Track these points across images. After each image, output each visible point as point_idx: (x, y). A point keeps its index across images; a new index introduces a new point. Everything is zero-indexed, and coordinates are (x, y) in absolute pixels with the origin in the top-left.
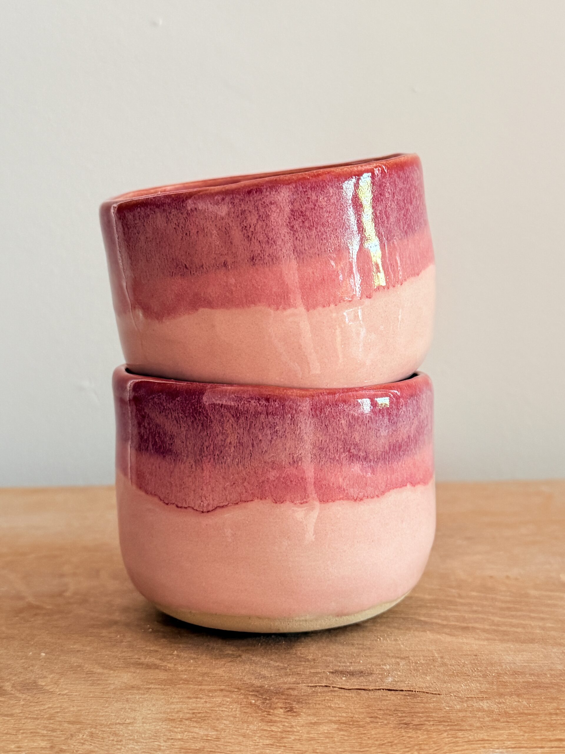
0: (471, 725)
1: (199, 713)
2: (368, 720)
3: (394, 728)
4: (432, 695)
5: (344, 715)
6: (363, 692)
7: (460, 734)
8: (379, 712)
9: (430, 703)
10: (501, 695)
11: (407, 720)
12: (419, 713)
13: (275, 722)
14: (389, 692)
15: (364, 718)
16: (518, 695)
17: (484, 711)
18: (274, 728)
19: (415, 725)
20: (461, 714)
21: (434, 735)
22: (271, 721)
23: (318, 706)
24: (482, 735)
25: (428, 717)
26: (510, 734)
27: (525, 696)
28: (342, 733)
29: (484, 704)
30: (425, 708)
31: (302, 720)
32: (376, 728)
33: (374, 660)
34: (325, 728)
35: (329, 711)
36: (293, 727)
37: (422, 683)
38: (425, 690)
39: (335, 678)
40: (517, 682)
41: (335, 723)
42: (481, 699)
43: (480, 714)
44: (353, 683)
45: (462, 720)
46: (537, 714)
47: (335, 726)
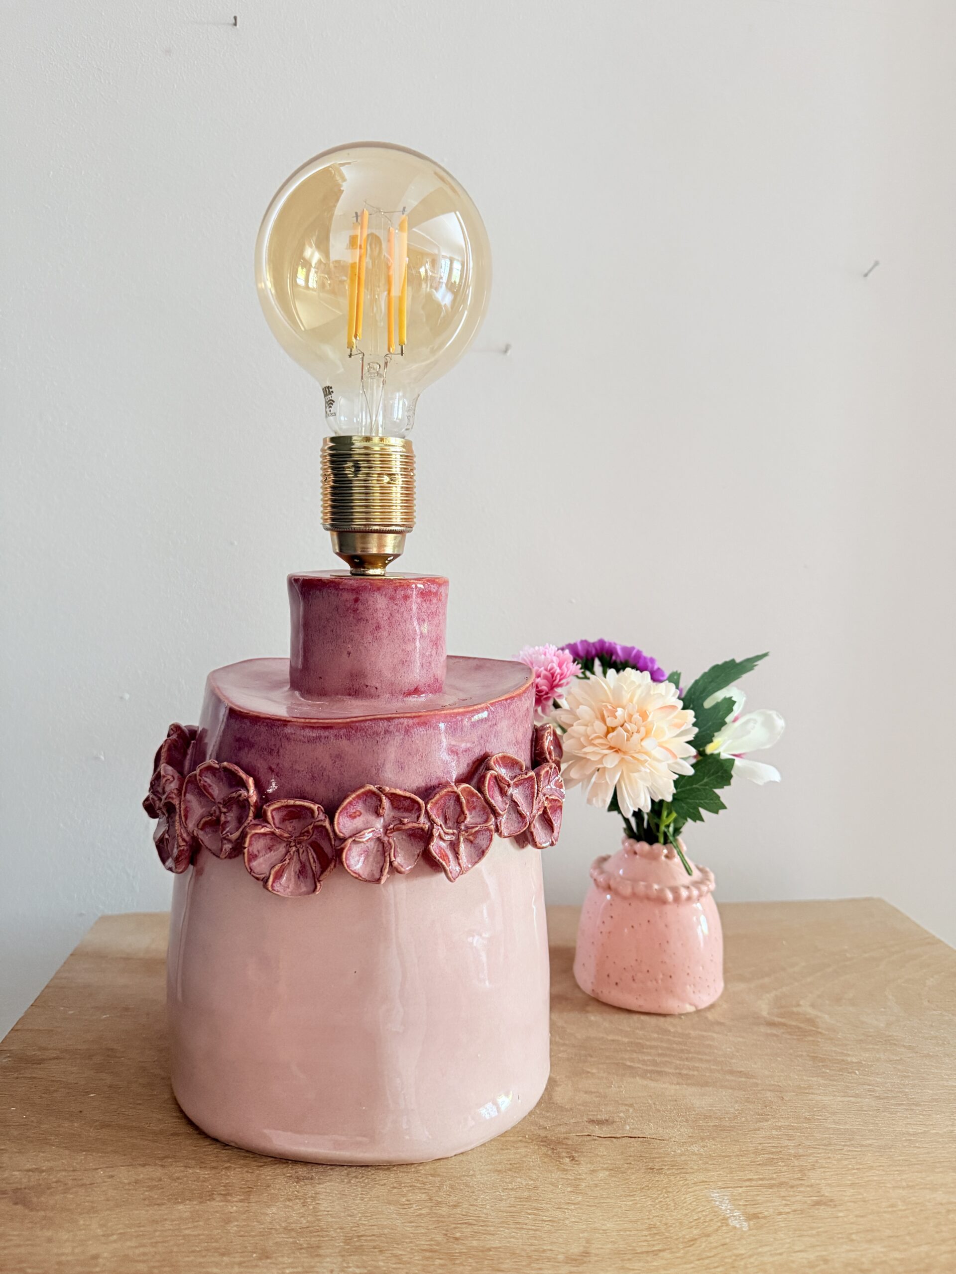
0: (692, 1168)
1: (515, 1164)
2: (626, 1166)
3: (645, 1173)
4: (658, 1141)
5: (609, 1162)
6: (614, 1140)
7: (687, 1176)
8: (631, 1158)
9: (660, 1149)
10: (703, 1139)
11: (651, 1165)
12: (656, 1158)
13: (566, 1170)
14: (633, 1139)
15: (623, 1164)
16: (713, 1139)
17: (696, 1155)
18: (569, 1177)
19: (657, 1169)
20: (683, 1158)
21: (672, 1178)
22: (564, 1170)
23: (590, 1155)
24: (702, 1177)
25: (663, 1161)
26: (719, 1175)
27: (718, 1140)
28: (613, 1179)
29: (695, 1148)
30: (658, 1153)
31: (584, 1168)
32: (633, 1174)
33: (610, 1108)
34: (602, 1175)
35: (599, 1159)
36: (580, 1175)
37: (650, 1130)
38: (653, 1136)
39: (591, 1127)
40: (709, 1126)
41: (606, 1169)
42: (692, 1143)
43: (695, 1157)
44: (605, 1131)
45: (686, 1164)
46: (730, 1156)
47: (607, 1173)
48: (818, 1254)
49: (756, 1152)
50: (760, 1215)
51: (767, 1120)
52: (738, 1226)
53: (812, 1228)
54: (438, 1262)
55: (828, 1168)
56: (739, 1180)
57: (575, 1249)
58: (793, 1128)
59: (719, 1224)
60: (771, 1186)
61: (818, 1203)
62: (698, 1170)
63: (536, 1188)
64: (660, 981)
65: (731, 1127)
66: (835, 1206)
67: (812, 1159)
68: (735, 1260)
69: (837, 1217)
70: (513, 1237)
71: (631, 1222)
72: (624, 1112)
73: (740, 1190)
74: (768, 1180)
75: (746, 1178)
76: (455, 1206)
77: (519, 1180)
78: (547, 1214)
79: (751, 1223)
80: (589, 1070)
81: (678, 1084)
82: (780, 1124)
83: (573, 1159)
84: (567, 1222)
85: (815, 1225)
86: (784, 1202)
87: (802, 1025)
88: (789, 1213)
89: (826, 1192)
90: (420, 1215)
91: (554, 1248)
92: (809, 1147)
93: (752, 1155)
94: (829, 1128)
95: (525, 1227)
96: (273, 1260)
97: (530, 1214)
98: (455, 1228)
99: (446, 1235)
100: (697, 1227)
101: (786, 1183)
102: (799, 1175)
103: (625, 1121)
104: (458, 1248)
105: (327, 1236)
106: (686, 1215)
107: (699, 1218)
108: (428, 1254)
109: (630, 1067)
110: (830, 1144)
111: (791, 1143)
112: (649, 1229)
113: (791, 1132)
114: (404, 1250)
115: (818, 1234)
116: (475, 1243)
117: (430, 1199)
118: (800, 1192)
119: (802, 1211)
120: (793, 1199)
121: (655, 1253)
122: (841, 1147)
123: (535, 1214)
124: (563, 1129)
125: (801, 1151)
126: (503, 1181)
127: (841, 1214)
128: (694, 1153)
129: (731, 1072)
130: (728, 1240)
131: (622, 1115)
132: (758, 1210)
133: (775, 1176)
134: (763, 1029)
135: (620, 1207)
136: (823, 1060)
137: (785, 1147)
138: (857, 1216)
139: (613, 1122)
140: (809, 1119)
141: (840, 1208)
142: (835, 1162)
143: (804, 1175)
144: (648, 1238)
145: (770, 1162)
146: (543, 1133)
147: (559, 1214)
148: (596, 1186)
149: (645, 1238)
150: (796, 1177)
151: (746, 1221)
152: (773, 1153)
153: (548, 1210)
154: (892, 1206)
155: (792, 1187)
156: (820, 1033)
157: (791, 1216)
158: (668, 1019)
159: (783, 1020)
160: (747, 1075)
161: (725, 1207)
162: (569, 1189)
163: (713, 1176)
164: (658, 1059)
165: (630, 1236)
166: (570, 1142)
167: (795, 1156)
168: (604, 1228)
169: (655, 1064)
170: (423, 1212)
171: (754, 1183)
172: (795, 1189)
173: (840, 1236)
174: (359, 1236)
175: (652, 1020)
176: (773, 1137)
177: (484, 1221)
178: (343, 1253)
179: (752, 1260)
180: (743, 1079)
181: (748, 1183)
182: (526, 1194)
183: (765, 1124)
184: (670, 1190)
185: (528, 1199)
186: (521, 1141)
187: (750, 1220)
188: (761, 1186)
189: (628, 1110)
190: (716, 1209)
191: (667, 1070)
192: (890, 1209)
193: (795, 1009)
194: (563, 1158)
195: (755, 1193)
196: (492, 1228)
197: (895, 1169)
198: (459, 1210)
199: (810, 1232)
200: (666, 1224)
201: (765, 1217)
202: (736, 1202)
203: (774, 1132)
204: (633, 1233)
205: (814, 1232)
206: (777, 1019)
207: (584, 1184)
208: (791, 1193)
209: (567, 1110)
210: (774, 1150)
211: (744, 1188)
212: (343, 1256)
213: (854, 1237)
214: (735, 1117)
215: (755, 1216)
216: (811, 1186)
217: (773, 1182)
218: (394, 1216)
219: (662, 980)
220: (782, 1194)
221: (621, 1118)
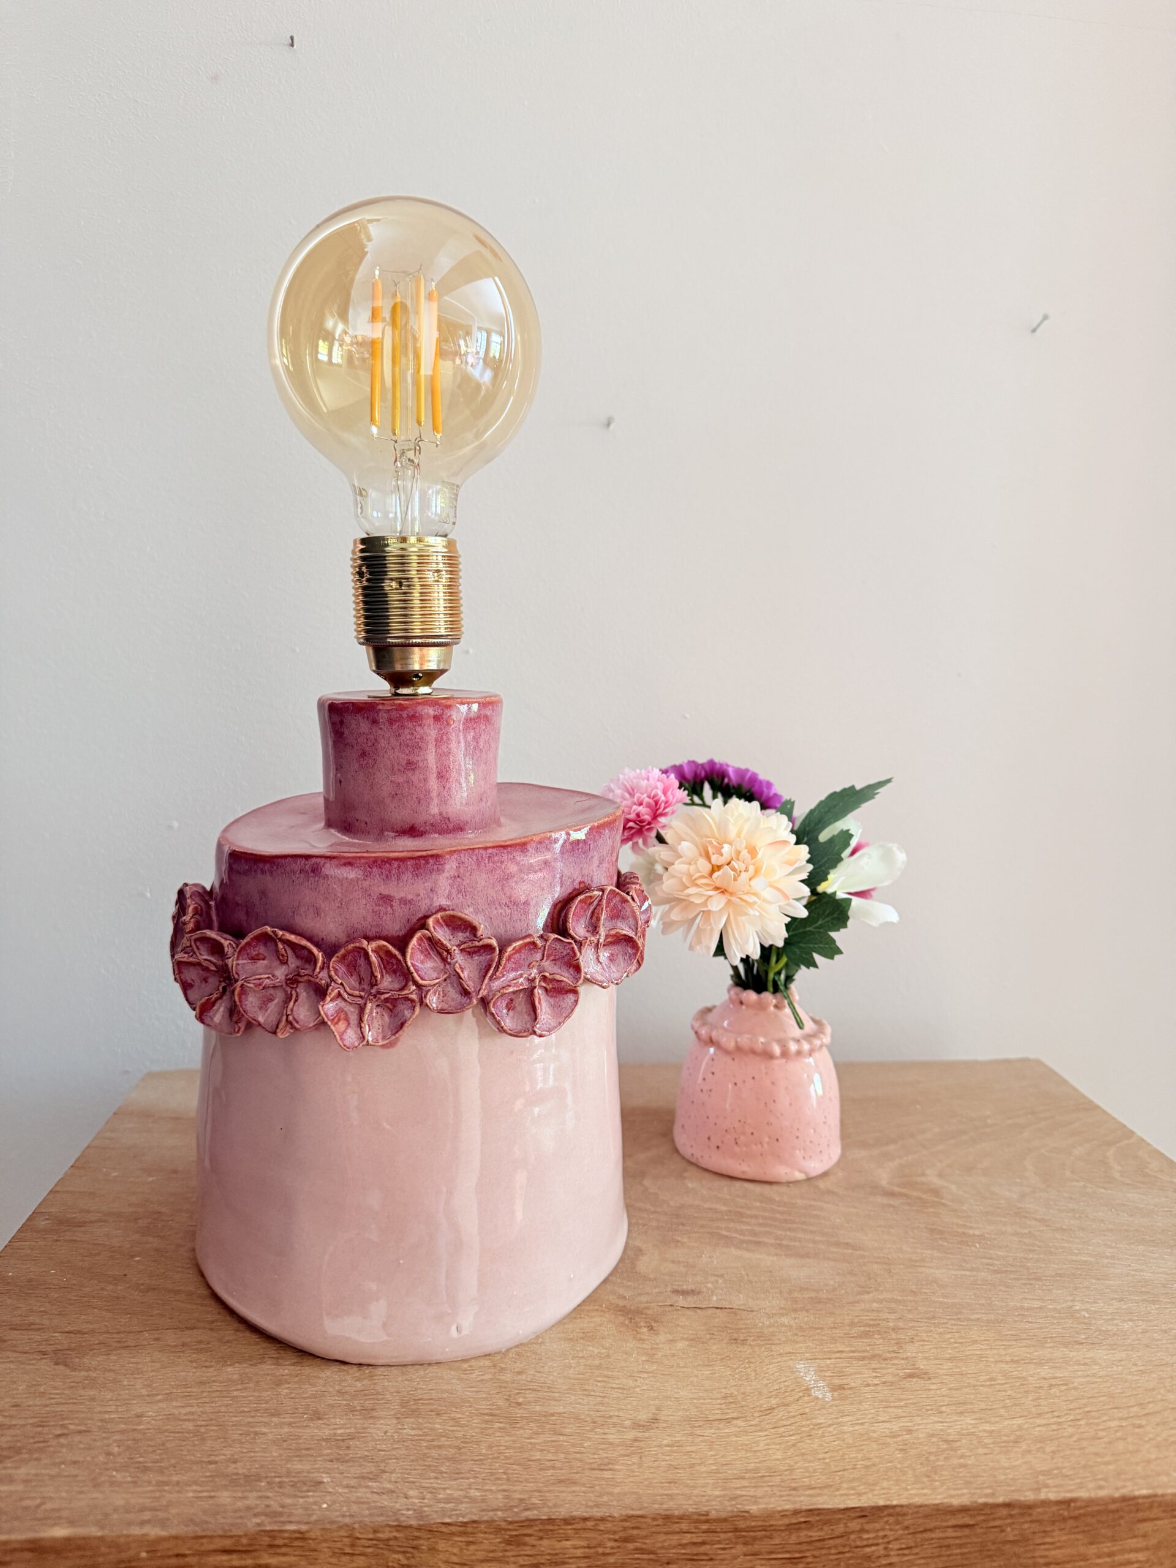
0: (779, 1339)
2: (708, 1336)
3: (728, 1343)
4: (748, 1312)
5: (691, 1332)
6: (699, 1311)
7: (773, 1347)
8: (714, 1329)
9: (748, 1319)
10: (795, 1311)
11: (735, 1336)
12: (742, 1329)
13: (643, 1340)
14: (719, 1310)
15: (705, 1335)
16: (807, 1311)
17: (786, 1326)
18: (645, 1346)
19: (741, 1340)
20: (771, 1330)
21: (756, 1349)
22: (640, 1340)
23: (670, 1325)
24: (788, 1349)
25: (749, 1332)
26: (807, 1347)
27: (811, 1311)
28: (692, 1349)
29: (785, 1320)
30: (745, 1324)
31: (662, 1338)
32: (714, 1344)
33: (699, 1278)
34: (680, 1345)
35: (679, 1329)
36: (657, 1344)
37: (738, 1300)
38: (742, 1307)
39: (675, 1298)
40: (804, 1298)
41: (686, 1339)
42: (783, 1315)
43: (783, 1329)
44: (690, 1301)
45: (773, 1335)
46: (822, 1328)
47: (687, 1343)
48: (901, 1424)
49: (852, 1324)
50: (846, 1387)
51: (868, 1293)
52: (820, 1396)
53: (900, 1400)
54: (497, 1425)
55: (928, 1341)
56: (830, 1352)
57: (643, 1416)
58: (897, 1301)
59: (801, 1394)
60: (863, 1359)
61: (911, 1376)
62: (785, 1342)
63: (608, 1356)
64: (766, 1146)
65: (827, 1299)
66: (930, 1379)
67: (910, 1333)
68: (813, 1429)
69: (929, 1390)
70: (579, 1404)
71: (706, 1391)
72: (712, 1283)
73: (829, 1361)
74: (859, 1352)
75: (836, 1350)
76: (520, 1373)
77: (591, 1348)
78: (617, 1382)
79: (836, 1393)
80: (679, 1239)
81: (777, 1255)
82: (881, 1297)
83: (651, 1328)
84: (638, 1389)
85: (905, 1396)
86: (874, 1374)
87: (924, 1196)
88: (878, 1384)
89: (922, 1365)
90: (482, 1380)
91: (621, 1414)
92: (912, 1320)
93: (847, 1328)
94: (935, 1302)
95: (592, 1393)
96: (325, 1421)
97: (599, 1381)
98: (518, 1393)
99: (508, 1400)
100: (777, 1396)
101: (880, 1356)
102: (895, 1348)
103: (712, 1292)
104: (520, 1412)
105: (383, 1399)
106: (767, 1384)
107: (780, 1388)
108: (487, 1418)
109: (726, 1237)
110: (934, 1318)
111: (892, 1316)
112: (725, 1398)
113: (893, 1305)
114: (463, 1414)
115: (906, 1406)
116: (538, 1408)
117: (494, 1366)
118: (893, 1364)
119: (892, 1383)
120: (885, 1371)
121: (728, 1421)
122: (945, 1321)
123: (604, 1381)
124: (643, 1299)
125: (901, 1324)
126: (573, 1350)
127: (933, 1387)
128: (783, 1325)
129: (837, 1244)
130: (807, 1410)
131: (710, 1285)
132: (845, 1381)
133: (868, 1348)
134: (880, 1200)
135: (696, 1376)
136: (941, 1232)
137: (884, 1320)
138: (950, 1389)
139: (699, 1293)
140: (915, 1292)
141: (934, 1381)
142: (937, 1336)
143: (901, 1348)
144: (723, 1406)
145: (866, 1334)
146: (621, 1303)
147: (631, 1383)
148: (673, 1355)
149: (719, 1406)
150: (891, 1349)
151: (830, 1391)
152: (870, 1326)
153: (619, 1378)
154: (991, 1379)
155: (885, 1359)
156: (943, 1205)
157: (879, 1388)
158: (775, 1188)
159: (904, 1191)
160: (854, 1247)
161: (810, 1378)
162: (644, 1358)
163: (801, 1348)
164: (757, 1229)
165: (703, 1404)
166: (650, 1312)
167: (893, 1329)
168: (676, 1396)
169: (754, 1233)
170: (486, 1377)
171: (844, 1355)
172: (889, 1361)
173: (929, 1408)
174: (415, 1400)
175: (757, 1189)
176: (873, 1310)
177: (549, 1388)
178: (399, 1416)
179: (831, 1429)
180: (850, 1251)
181: (838, 1355)
182: (597, 1362)
183: (866, 1297)
184: (753, 1360)
185: (598, 1367)
186: (597, 1310)
187: (835, 1391)
188: (851, 1358)
189: (717, 1281)
190: (799, 1380)
191: (765, 1240)
192: (988, 1383)
193: (919, 1179)
194: (640, 1327)
195: (844, 1365)
196: (557, 1395)
197: (1000, 1343)
198: (524, 1377)
199: (896, 1404)
200: (744, 1393)
201: (851, 1388)
202: (823, 1374)
203: (875, 1305)
204: (707, 1401)
205: (902, 1404)
206: (897, 1189)
207: (660, 1354)
208: (883, 1366)
209: (650, 1280)
210: (872, 1322)
211: (833, 1361)
212: (398, 1418)
213: (944, 1409)
214: (834, 1290)
215: (841, 1387)
216: (907, 1358)
217: (866, 1354)
218: (454, 1381)
219: (768, 1143)
220: (874, 1366)
221: (708, 1289)
